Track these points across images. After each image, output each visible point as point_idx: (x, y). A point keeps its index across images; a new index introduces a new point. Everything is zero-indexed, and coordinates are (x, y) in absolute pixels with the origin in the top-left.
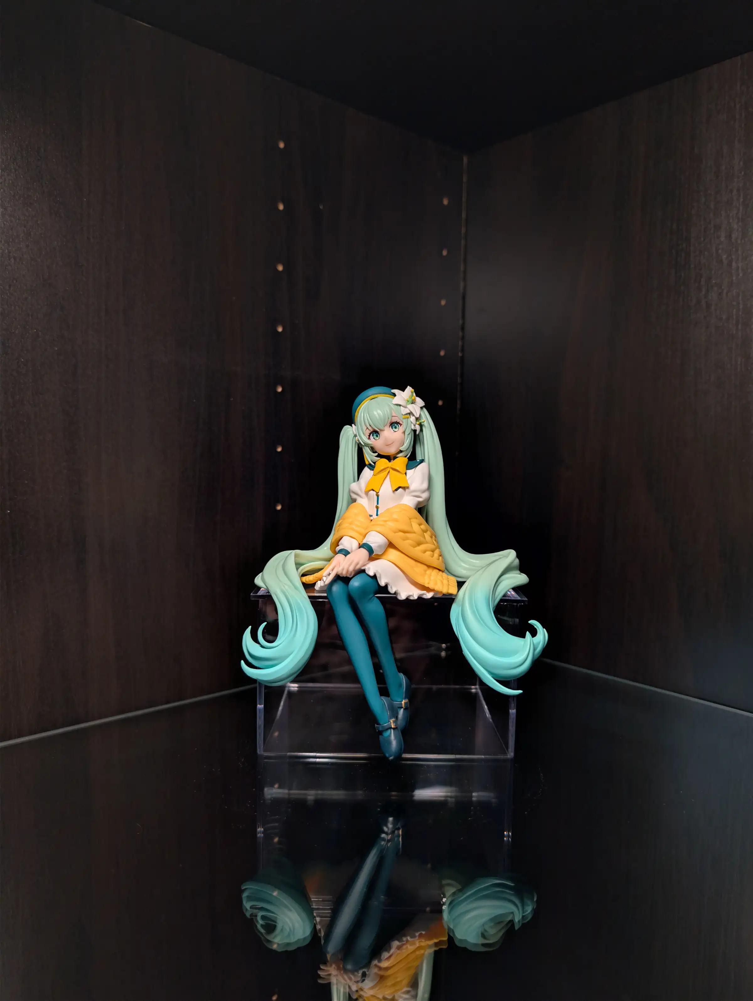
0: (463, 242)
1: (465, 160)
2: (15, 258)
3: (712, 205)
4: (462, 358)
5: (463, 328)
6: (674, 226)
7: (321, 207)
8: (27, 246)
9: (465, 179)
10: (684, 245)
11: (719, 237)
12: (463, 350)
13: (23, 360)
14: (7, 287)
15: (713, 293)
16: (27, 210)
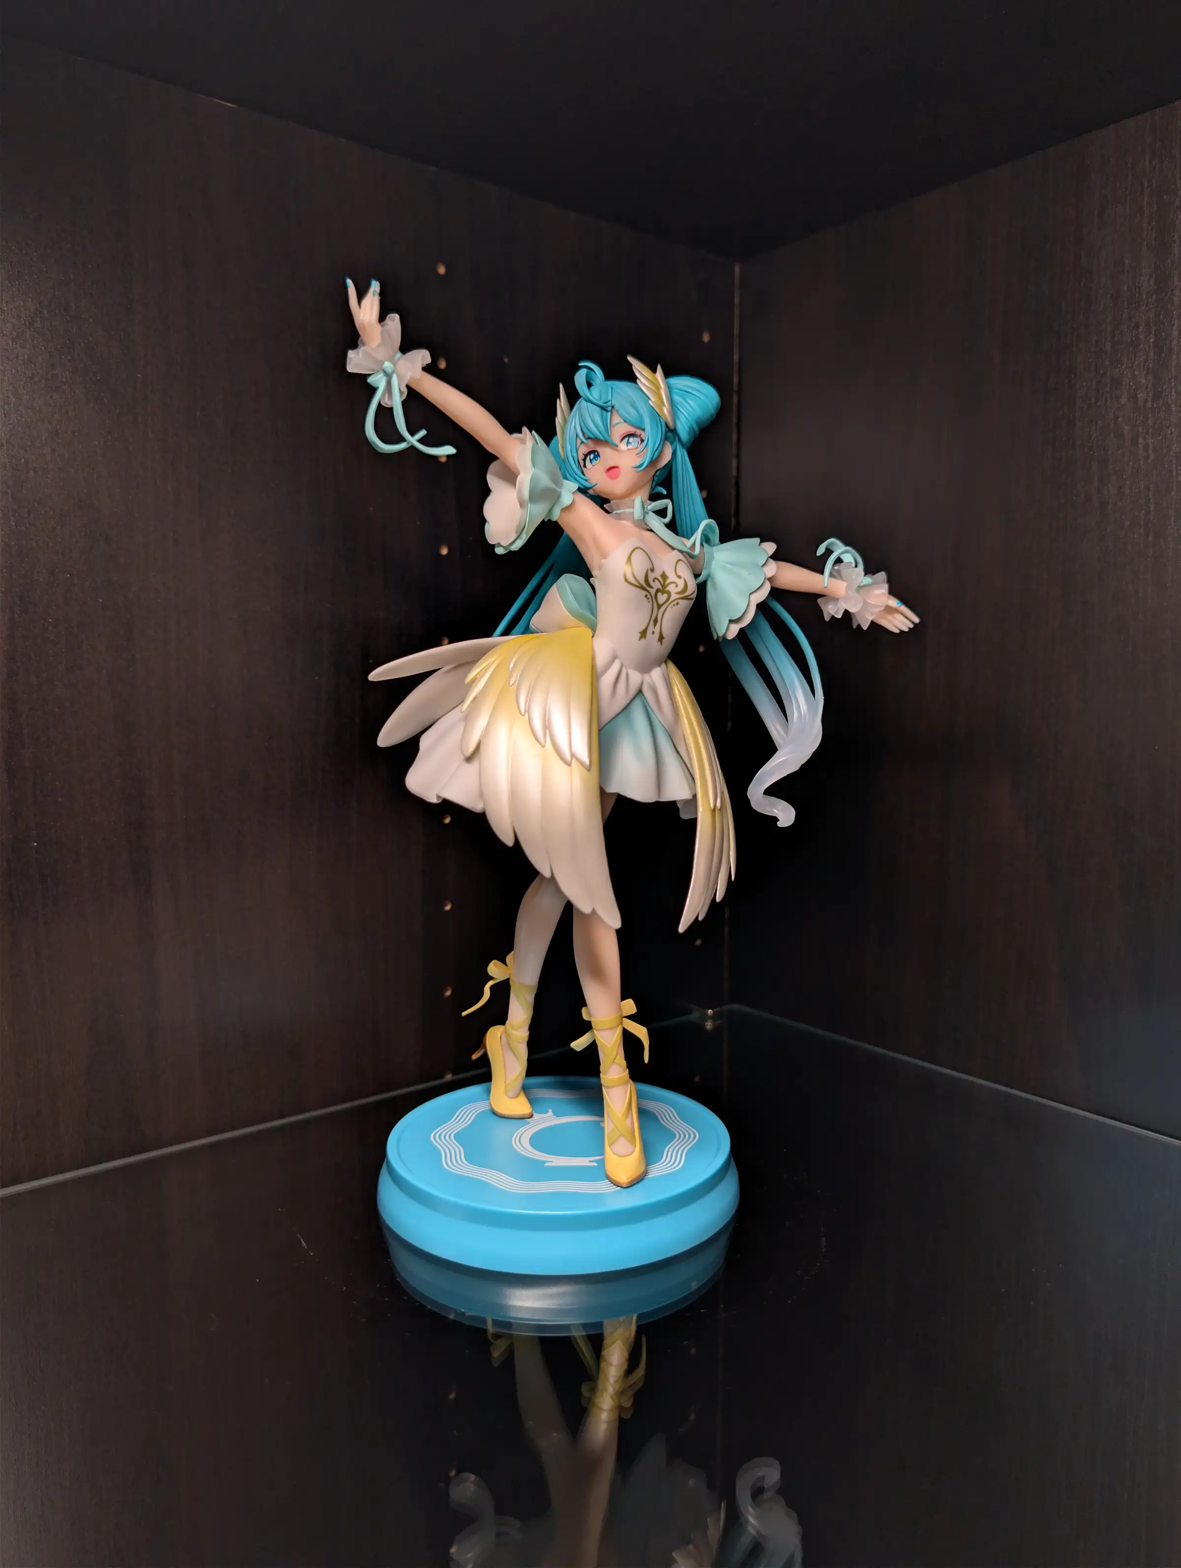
1: (737, 269)
2: (36, 470)
3: (1108, 348)
7: (506, 360)
8: (53, 451)
9: (737, 300)
10: (1066, 409)
11: (1118, 398)
13: (51, 620)
14: (25, 514)
15: (1110, 485)
16: (51, 397)
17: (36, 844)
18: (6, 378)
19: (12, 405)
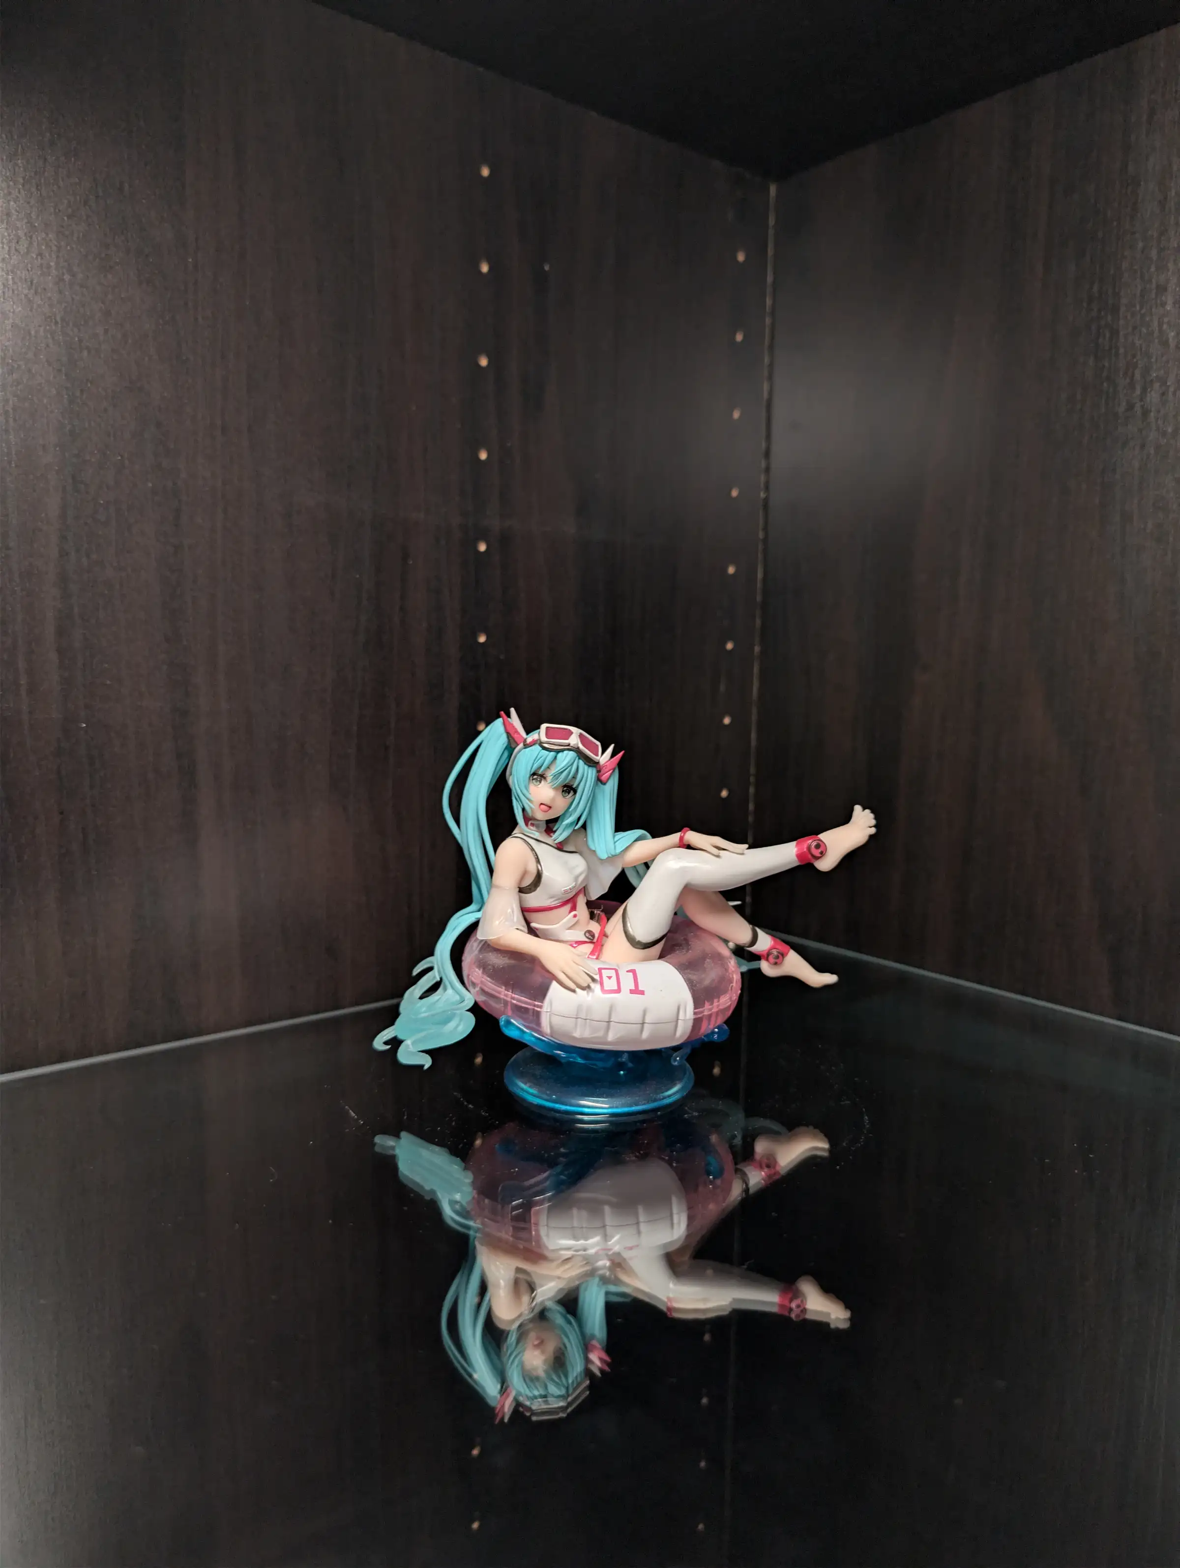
0: (768, 321)
1: (773, 190)
2: (89, 350)
3: (1154, 253)
4: (766, 502)
5: (767, 454)
6: (1096, 288)
7: (547, 268)
8: (106, 331)
9: (772, 221)
10: (1109, 318)
11: (1163, 304)
12: (767, 488)
13: (102, 502)
14: (78, 394)
15: (1153, 393)
16: (105, 276)
17: (85, 725)
18: (61, 255)
19: (67, 283)
